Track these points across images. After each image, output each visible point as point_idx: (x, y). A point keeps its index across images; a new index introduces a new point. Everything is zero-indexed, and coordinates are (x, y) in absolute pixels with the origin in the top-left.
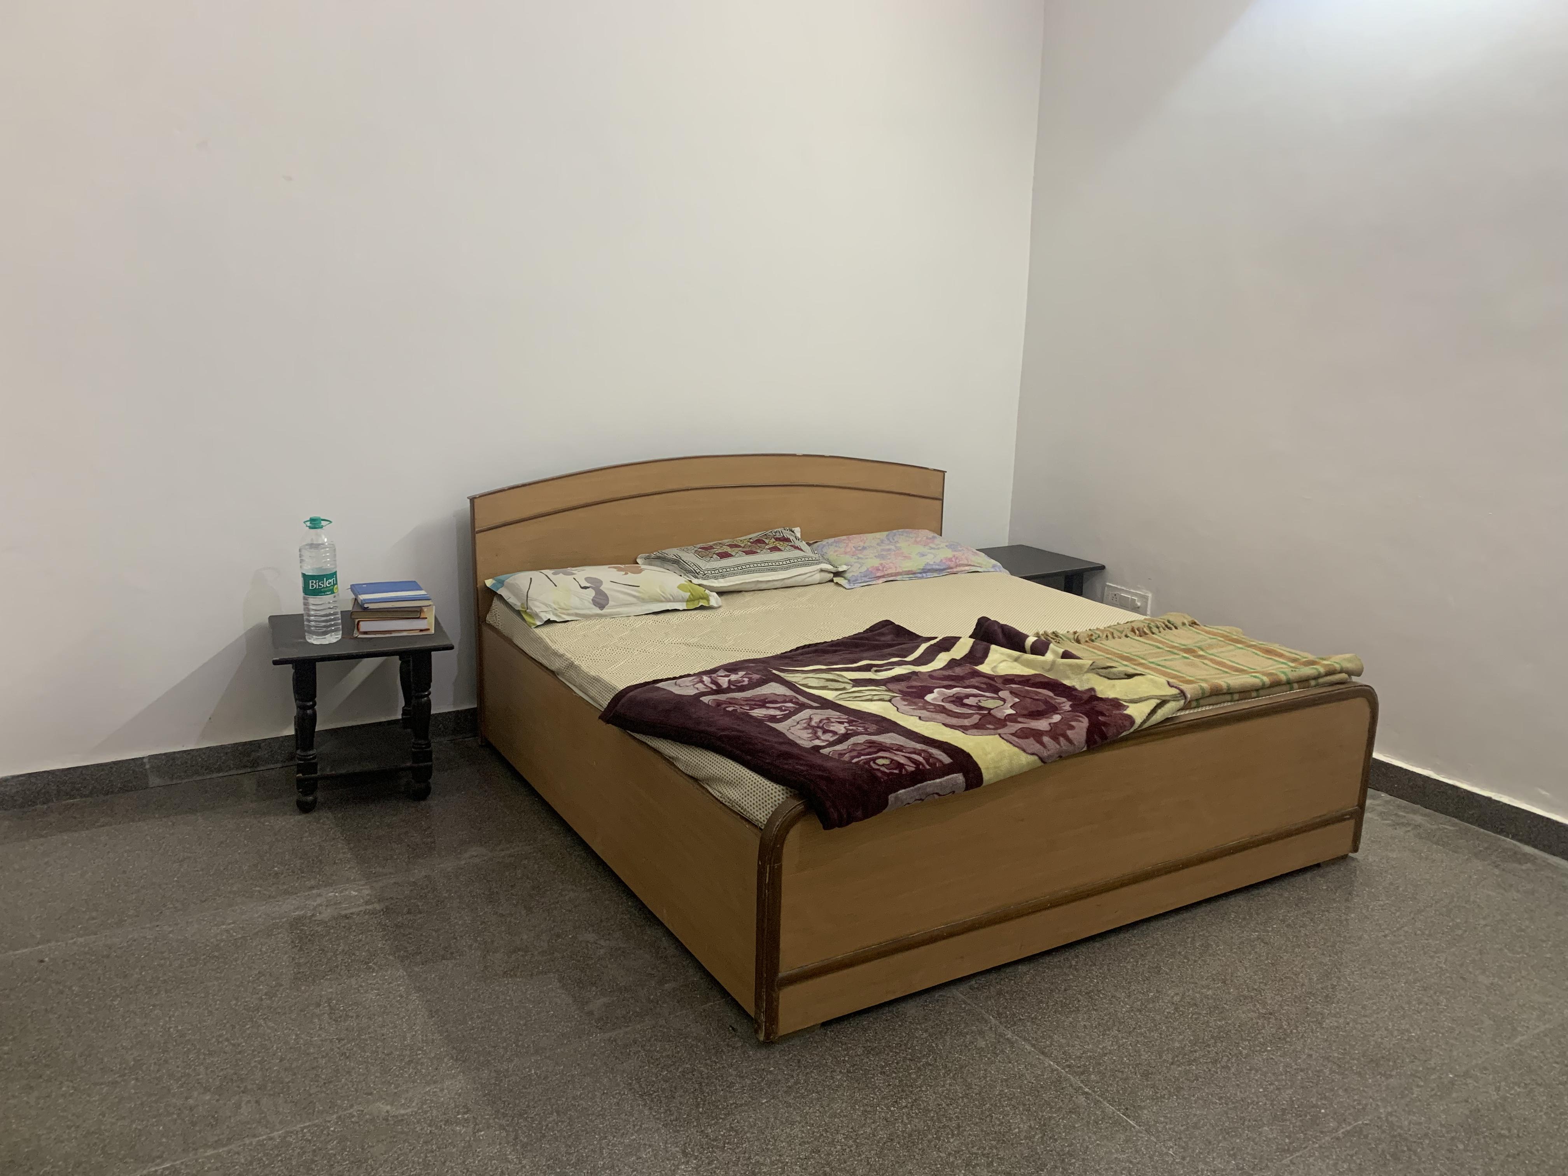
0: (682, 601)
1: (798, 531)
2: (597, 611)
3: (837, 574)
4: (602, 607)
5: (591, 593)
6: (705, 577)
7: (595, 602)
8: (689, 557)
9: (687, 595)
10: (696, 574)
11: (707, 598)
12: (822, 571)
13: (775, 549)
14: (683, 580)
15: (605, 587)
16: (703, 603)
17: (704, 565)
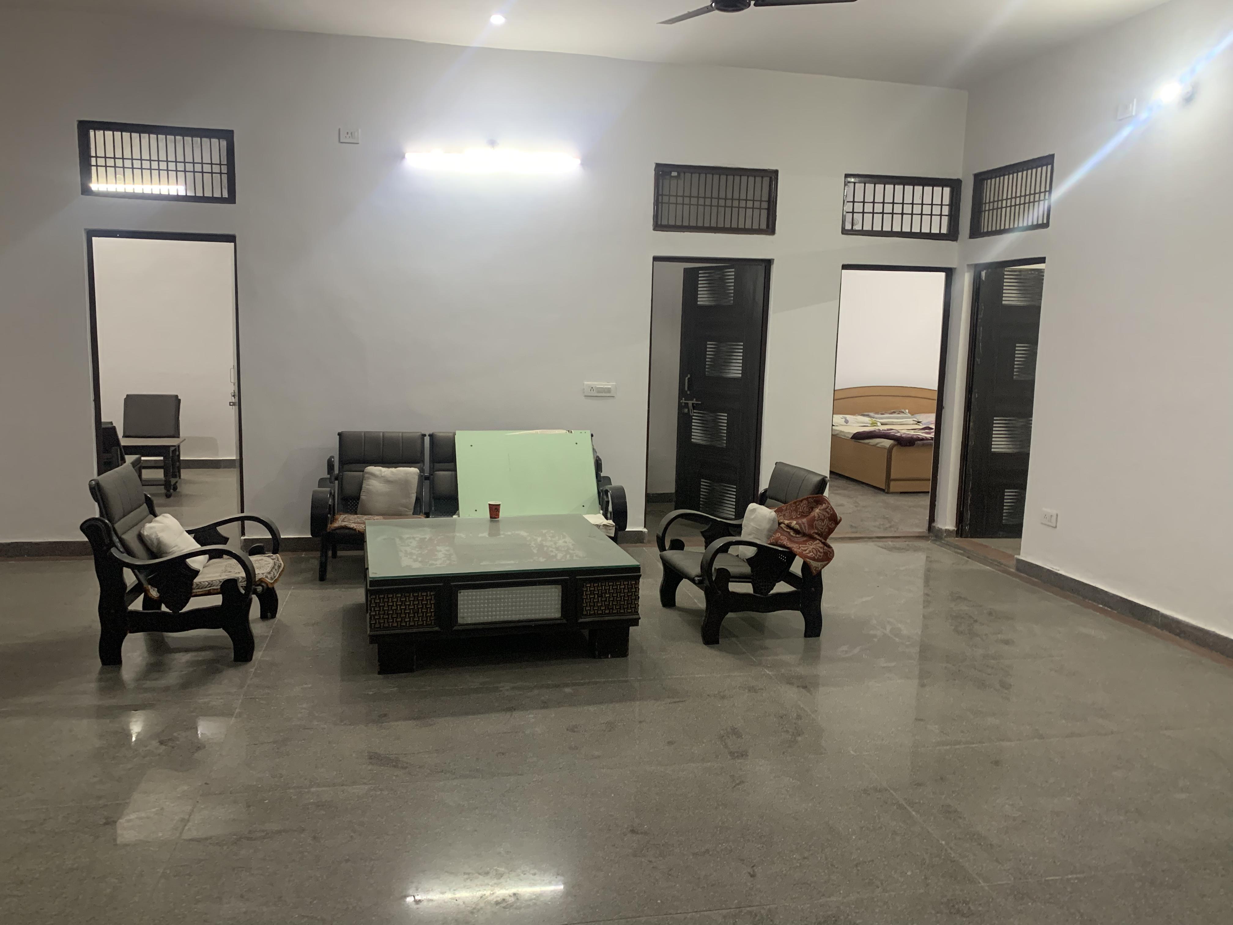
0: (869, 424)
1: (907, 411)
2: (845, 424)
3: (919, 422)
4: (847, 423)
5: (844, 420)
6: (876, 419)
7: (845, 422)
8: (872, 414)
9: (871, 422)
10: (874, 418)
11: (877, 424)
12: (913, 420)
13: (899, 414)
14: (869, 419)
15: (847, 419)
16: (875, 425)
17: (876, 416)
